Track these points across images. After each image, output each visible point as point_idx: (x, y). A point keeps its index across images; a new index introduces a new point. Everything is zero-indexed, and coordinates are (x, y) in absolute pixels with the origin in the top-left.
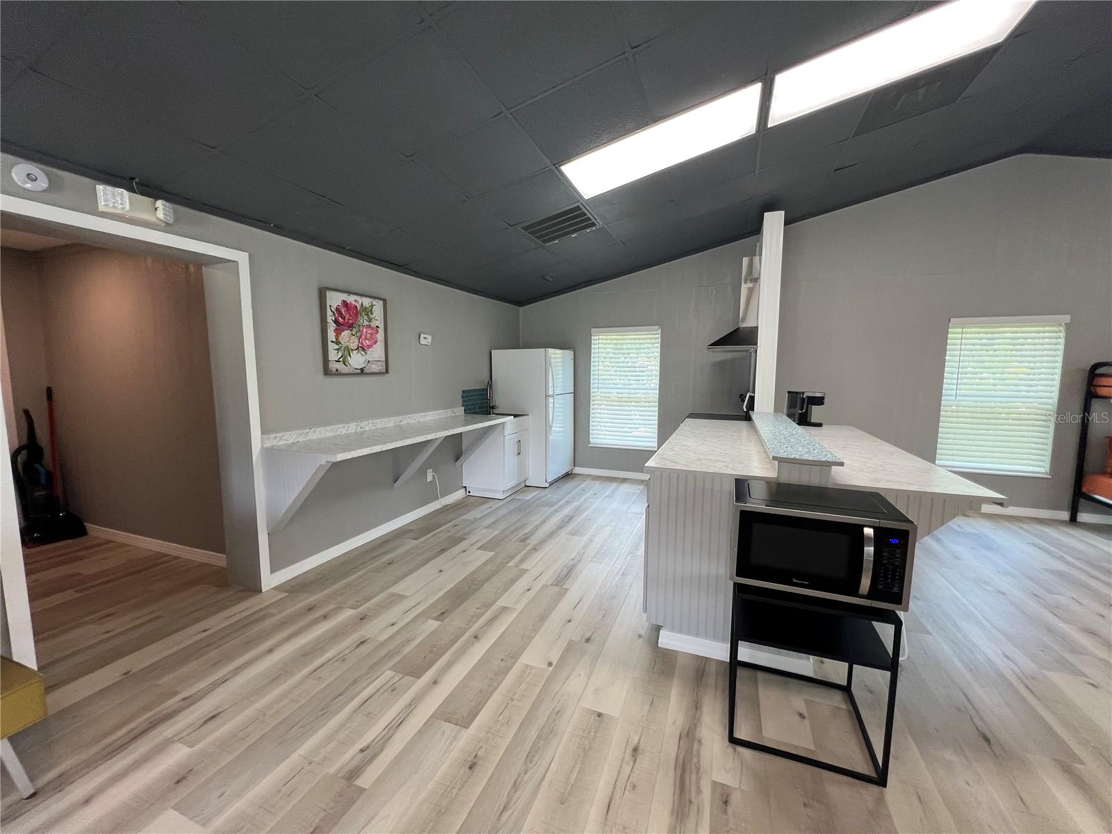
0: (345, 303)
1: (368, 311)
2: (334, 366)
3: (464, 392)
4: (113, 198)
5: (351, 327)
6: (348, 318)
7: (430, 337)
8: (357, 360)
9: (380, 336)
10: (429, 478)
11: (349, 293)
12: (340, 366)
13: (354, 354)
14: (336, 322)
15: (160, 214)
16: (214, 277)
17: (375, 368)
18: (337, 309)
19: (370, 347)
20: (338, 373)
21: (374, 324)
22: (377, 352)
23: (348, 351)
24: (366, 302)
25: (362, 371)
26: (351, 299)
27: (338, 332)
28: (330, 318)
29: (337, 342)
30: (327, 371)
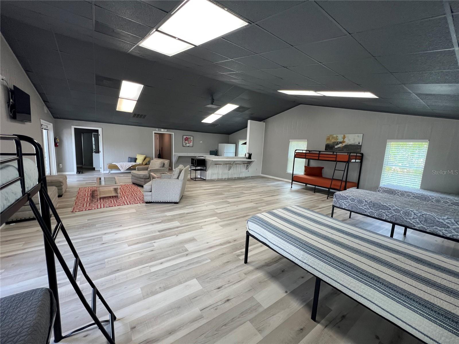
5: (187, 140)
6: (186, 139)
8: (188, 145)
11: (187, 136)
12: (185, 145)
13: (187, 144)
14: (185, 140)
17: (191, 146)
21: (191, 140)
22: (191, 144)
24: (190, 137)
25: (189, 146)
26: (187, 137)
27: (185, 141)
28: (184, 139)
30: (183, 146)
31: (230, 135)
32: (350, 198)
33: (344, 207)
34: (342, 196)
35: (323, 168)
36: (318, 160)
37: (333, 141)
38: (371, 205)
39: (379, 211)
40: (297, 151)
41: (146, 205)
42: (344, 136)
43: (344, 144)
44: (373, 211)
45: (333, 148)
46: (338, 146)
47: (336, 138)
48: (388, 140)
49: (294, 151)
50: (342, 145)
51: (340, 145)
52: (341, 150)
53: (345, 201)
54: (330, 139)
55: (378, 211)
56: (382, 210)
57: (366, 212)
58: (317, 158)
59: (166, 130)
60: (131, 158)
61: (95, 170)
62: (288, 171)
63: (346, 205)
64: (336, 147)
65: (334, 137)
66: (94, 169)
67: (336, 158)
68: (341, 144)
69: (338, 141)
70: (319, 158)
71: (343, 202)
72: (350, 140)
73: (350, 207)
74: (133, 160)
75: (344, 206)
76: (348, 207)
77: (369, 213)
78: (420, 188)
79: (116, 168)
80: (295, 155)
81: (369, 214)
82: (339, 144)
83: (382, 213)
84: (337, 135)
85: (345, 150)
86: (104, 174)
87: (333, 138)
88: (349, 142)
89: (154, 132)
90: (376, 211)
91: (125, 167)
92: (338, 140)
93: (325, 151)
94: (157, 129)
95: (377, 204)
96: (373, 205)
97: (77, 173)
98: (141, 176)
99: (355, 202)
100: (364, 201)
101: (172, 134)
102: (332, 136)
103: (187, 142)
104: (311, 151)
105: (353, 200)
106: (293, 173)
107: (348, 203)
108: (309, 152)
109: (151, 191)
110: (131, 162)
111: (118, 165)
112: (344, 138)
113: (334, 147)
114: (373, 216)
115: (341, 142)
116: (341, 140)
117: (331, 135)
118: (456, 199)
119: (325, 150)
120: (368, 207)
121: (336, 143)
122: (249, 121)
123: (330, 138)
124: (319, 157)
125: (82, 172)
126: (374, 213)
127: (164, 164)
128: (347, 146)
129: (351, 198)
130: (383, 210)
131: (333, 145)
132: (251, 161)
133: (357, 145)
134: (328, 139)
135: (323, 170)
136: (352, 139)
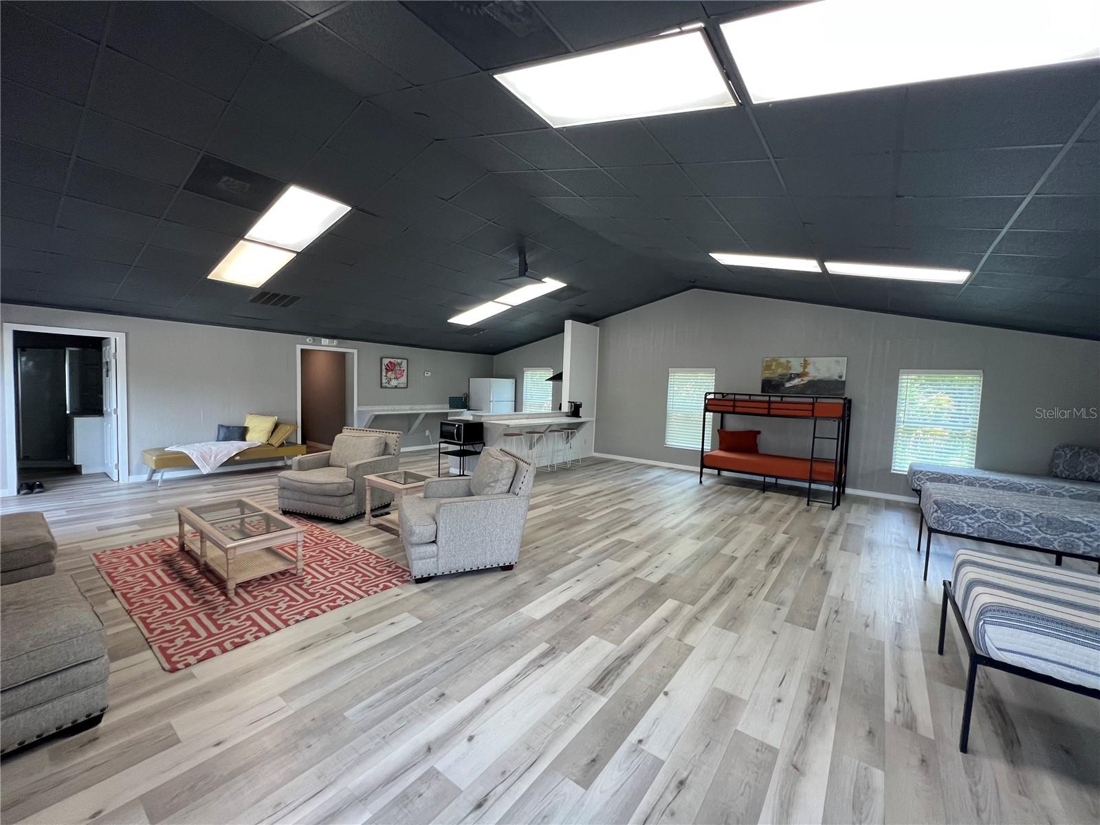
0: (390, 362)
1: (400, 364)
2: (384, 385)
3: (450, 398)
4: (325, 341)
5: (392, 370)
6: (391, 368)
7: (429, 373)
8: (394, 383)
9: (405, 373)
10: (427, 434)
12: (387, 385)
15: (335, 344)
16: (348, 358)
17: (402, 386)
18: (387, 365)
19: (400, 378)
20: (386, 387)
21: (402, 369)
22: (404, 379)
23: (391, 379)
24: (399, 361)
26: (392, 360)
27: (386, 373)
28: (384, 367)
29: (386, 376)
30: (381, 387)
31: (495, 357)
32: (982, 509)
33: (965, 531)
34: (957, 506)
35: (759, 432)
36: (769, 415)
37: (780, 371)
38: (1041, 524)
39: (1065, 535)
40: (708, 397)
41: (425, 591)
42: (805, 360)
43: (806, 379)
44: (1048, 536)
45: (782, 388)
46: (791, 382)
47: (788, 367)
48: (901, 371)
49: (704, 396)
50: (802, 380)
51: (796, 382)
52: (800, 391)
53: (967, 516)
54: (773, 367)
55: (1062, 534)
56: (1072, 533)
57: (1029, 539)
58: (766, 412)
59: (335, 342)
60: (228, 427)
61: (81, 474)
62: (668, 443)
63: (973, 527)
64: (788, 385)
65: (782, 364)
66: (75, 471)
67: (813, 411)
68: (799, 378)
69: (791, 372)
70: (769, 412)
71: (962, 521)
72: (819, 370)
73: (983, 530)
74: (237, 435)
75: (966, 528)
76: (979, 532)
77: (1039, 541)
78: (975, 467)
79: (183, 461)
80: (706, 405)
81: (1036, 545)
82: (793, 379)
83: (1072, 539)
84: (789, 359)
85: (808, 392)
86: (131, 486)
87: (779, 365)
88: (816, 374)
89: (299, 347)
90: (1056, 537)
91: (216, 457)
92: (790, 368)
93: (760, 394)
94: (310, 338)
95: (1057, 520)
96: (1046, 523)
97: (18, 492)
98: (328, 487)
99: (998, 519)
100: (1022, 514)
101: (353, 353)
102: (777, 360)
103: (393, 376)
104: (728, 394)
105: (989, 513)
106: (703, 448)
107: (977, 522)
108: (723, 397)
109: (434, 542)
110: (226, 439)
111: (192, 451)
112: (805, 364)
113: (783, 385)
114: (1051, 547)
115: (798, 374)
116: (799, 370)
117: (774, 360)
118: (1076, 487)
119: (762, 392)
120: (1034, 527)
121: (788, 377)
122: (568, 324)
123: (771, 366)
124: (769, 409)
125: (41, 486)
126: (1052, 541)
127: (386, 444)
128: (813, 384)
129: (984, 509)
130: (1074, 533)
131: (780, 380)
132: (581, 424)
133: (836, 381)
134: (768, 367)
135: (758, 436)
136: (824, 368)
